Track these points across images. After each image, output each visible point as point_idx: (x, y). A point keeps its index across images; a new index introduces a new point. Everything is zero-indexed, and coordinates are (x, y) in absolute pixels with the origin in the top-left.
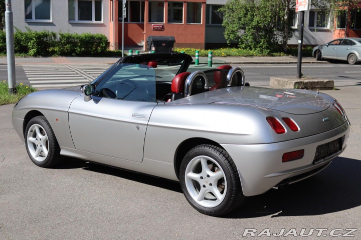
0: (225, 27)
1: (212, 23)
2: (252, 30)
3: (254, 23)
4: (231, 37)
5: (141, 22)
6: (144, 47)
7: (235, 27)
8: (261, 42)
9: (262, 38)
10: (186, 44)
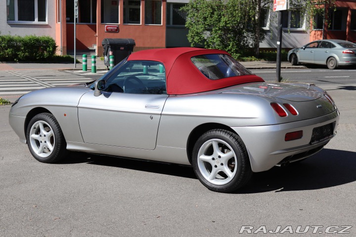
0: (188, 29)
1: (174, 23)
2: (219, 32)
3: (222, 24)
4: (195, 40)
5: (91, 23)
6: (96, 51)
7: (200, 28)
8: (230, 45)
9: (230, 41)
10: (144, 47)
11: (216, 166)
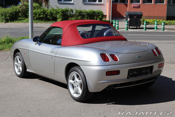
1: (173, 3)
5: (126, 3)
11: (75, 87)
